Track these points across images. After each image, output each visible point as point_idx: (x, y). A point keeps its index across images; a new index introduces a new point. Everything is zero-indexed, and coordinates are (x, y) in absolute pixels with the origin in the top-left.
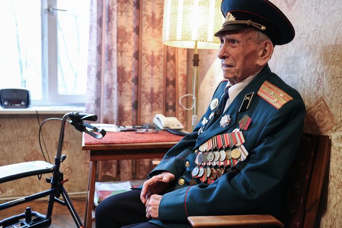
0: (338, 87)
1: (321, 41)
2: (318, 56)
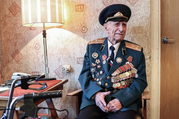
0: (142, 42)
1: (131, 25)
2: (130, 31)
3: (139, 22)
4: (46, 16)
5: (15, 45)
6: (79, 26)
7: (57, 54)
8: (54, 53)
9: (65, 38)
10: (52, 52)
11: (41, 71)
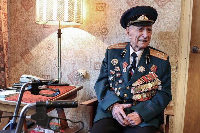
0: (169, 49)
1: (158, 30)
2: (156, 36)
3: (166, 27)
4: (62, 13)
5: (26, 43)
6: (99, 27)
7: (72, 57)
8: (69, 56)
9: (82, 40)
10: (67, 54)
11: (53, 75)
